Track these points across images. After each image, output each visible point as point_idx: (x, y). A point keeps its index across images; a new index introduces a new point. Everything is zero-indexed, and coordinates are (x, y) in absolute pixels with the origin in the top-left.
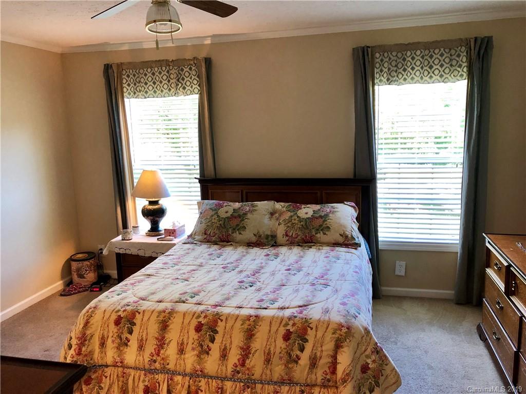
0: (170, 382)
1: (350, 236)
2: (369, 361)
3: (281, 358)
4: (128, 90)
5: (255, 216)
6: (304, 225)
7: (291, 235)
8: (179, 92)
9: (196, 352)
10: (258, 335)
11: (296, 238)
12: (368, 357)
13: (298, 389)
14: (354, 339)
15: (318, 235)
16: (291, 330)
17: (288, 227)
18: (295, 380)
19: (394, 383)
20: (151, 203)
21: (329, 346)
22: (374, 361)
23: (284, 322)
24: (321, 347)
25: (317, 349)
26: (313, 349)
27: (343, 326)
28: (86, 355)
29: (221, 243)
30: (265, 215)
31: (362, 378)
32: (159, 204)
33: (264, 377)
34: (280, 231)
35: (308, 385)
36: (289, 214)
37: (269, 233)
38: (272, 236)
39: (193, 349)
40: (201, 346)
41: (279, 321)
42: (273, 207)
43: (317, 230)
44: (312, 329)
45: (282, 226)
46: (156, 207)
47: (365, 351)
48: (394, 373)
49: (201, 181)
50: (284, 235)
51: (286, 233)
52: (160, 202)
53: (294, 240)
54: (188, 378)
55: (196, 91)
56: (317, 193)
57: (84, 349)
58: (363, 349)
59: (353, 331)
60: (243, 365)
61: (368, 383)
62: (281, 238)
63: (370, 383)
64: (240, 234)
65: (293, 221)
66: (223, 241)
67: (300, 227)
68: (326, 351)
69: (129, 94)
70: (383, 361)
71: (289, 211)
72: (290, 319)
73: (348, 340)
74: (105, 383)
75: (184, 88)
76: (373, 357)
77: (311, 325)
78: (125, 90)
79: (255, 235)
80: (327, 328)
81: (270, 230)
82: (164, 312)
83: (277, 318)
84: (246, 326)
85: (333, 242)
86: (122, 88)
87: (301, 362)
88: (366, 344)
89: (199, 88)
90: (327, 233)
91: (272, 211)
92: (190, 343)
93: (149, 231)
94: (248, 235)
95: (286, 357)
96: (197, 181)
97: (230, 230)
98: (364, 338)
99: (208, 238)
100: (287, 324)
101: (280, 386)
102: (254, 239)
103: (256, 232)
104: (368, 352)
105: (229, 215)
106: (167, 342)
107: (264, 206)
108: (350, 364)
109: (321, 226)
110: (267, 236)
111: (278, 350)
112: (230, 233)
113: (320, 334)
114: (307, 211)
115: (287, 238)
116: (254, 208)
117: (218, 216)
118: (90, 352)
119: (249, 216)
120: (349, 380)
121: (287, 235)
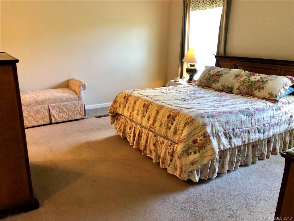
0: (135, 127)
1: (274, 95)
2: (198, 139)
3: (165, 125)
4: (192, 6)
5: (226, 76)
6: (250, 84)
7: (241, 89)
8: (214, 6)
9: (141, 116)
10: (160, 113)
11: (243, 91)
12: (198, 136)
13: (170, 142)
14: (193, 125)
15: (255, 92)
16: (171, 114)
17: (241, 84)
18: (168, 138)
19: (210, 155)
20: (192, 66)
21: (182, 125)
22: (201, 140)
23: (170, 111)
24: (179, 125)
25: (177, 125)
26: (176, 125)
27: (191, 118)
28: (114, 108)
29: (205, 87)
30: (232, 76)
31: (192, 145)
32: (195, 67)
33: (159, 132)
34: (236, 86)
35: (174, 143)
36: (246, 77)
37: (230, 86)
38: (231, 88)
39: (141, 114)
40: (143, 113)
41: (169, 110)
42: (240, 73)
43: (256, 88)
44: (179, 116)
45: (238, 83)
46: (193, 68)
47: (198, 133)
48: (212, 150)
49: (216, 57)
50: (237, 88)
51: (238, 87)
52: (195, 66)
53: (242, 92)
54: (140, 127)
55: (221, 4)
56: (278, 70)
57: (114, 105)
58: (197, 132)
59: (195, 121)
60: (153, 125)
61: (195, 149)
62: (235, 90)
63: (196, 149)
64: (215, 84)
65: (245, 82)
66: (207, 87)
67: (248, 85)
68: (181, 127)
69: (192, 8)
70: (207, 142)
71: (246, 76)
72: (173, 110)
73: (189, 124)
74: (120, 122)
75: (216, 3)
76: (201, 138)
77: (179, 114)
78: (191, 6)
79: (222, 86)
80: (184, 117)
81: (231, 84)
82: (138, 97)
83: (169, 109)
84: (157, 109)
85: (263, 97)
86: (190, 5)
87: (171, 130)
88: (200, 130)
89: (223, 3)
90: (261, 91)
91: (237, 75)
92: (140, 112)
93: (188, 80)
94: (218, 85)
95: (166, 126)
96: (215, 56)
97: (211, 81)
98: (200, 127)
99: (200, 84)
100: (171, 112)
101: (165, 139)
102: (221, 88)
103: (223, 84)
104: (200, 134)
105: (214, 73)
106: (135, 109)
107: (234, 71)
108: (186, 135)
109: (259, 86)
110: (228, 88)
111: (164, 122)
112: (211, 83)
113: (180, 119)
114: (257, 77)
115: (238, 90)
116: (228, 72)
117: (209, 73)
118: (116, 107)
119: (224, 75)
120: (183, 142)
121: (239, 89)
